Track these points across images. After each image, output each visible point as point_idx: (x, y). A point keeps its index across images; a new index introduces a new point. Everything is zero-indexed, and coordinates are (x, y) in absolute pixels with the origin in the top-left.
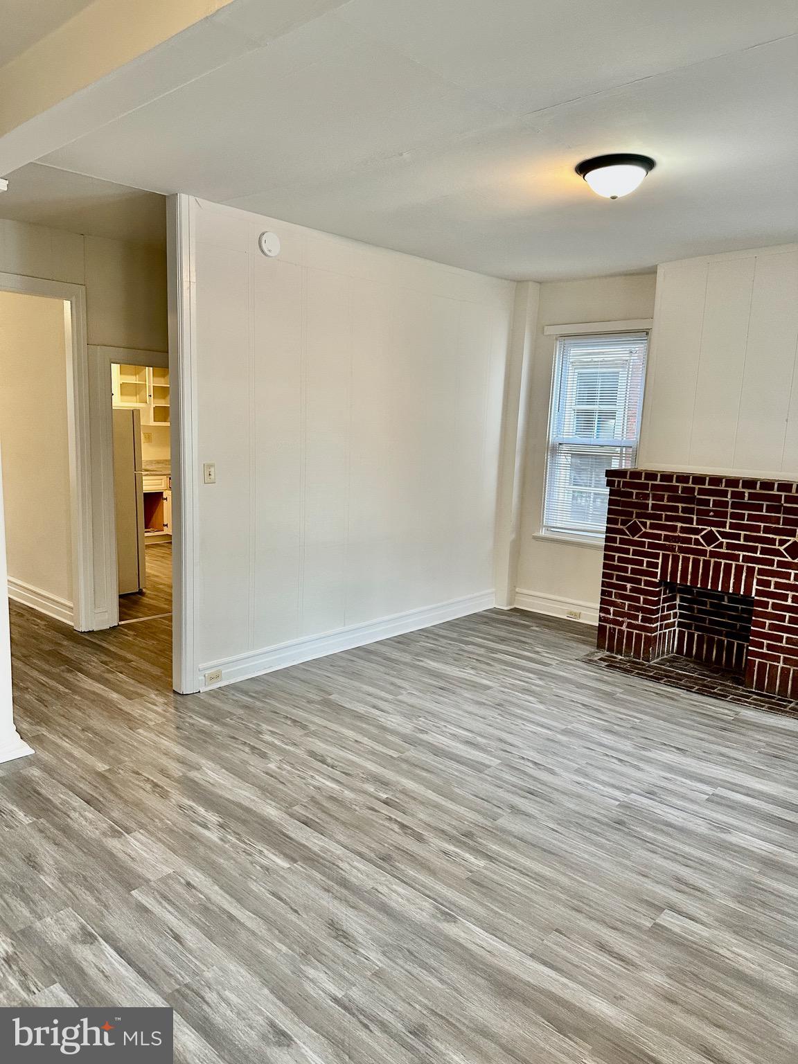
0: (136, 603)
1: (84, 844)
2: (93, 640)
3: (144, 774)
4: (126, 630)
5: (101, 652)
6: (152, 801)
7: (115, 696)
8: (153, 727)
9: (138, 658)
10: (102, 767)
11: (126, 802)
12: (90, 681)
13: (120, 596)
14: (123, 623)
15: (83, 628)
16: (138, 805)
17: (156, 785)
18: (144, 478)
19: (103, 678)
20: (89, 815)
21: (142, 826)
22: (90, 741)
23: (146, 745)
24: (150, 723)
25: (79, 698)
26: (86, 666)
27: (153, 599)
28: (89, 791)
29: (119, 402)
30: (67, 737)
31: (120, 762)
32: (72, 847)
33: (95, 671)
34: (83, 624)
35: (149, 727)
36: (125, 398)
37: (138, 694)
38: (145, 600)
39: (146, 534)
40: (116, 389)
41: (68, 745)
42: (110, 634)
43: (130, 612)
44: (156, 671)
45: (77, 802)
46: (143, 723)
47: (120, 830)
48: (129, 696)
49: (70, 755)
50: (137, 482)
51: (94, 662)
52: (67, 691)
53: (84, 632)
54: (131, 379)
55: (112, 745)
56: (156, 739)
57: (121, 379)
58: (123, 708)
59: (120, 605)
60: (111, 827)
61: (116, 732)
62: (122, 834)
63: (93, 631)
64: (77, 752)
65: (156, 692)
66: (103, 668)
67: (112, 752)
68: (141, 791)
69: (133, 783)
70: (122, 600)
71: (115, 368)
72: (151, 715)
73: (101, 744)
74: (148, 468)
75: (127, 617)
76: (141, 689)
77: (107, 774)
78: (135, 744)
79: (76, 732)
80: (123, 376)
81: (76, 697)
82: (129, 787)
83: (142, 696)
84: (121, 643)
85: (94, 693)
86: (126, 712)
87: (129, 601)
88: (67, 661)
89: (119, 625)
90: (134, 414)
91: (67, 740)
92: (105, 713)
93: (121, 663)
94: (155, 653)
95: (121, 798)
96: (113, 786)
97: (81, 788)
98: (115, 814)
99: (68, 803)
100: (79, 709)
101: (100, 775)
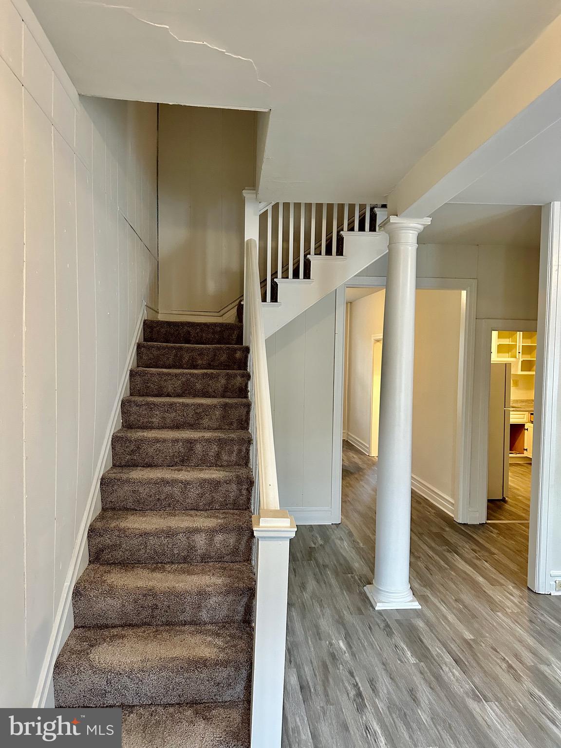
0: (500, 508)
1: (451, 696)
2: (467, 531)
3: (501, 653)
4: (492, 528)
5: (472, 541)
6: (506, 679)
7: (480, 579)
8: (510, 613)
9: (499, 553)
10: (469, 636)
11: (485, 672)
12: (463, 563)
13: (489, 501)
14: (489, 522)
15: (460, 520)
16: (496, 679)
17: (510, 666)
18: (511, 413)
19: (472, 562)
20: (457, 673)
21: (498, 699)
22: (460, 611)
23: (503, 628)
24: (507, 610)
25: (454, 574)
26: (461, 551)
27: (513, 506)
28: (458, 653)
29: (495, 358)
30: (445, 603)
31: (483, 636)
32: (442, 695)
33: (466, 555)
34: (461, 518)
35: (507, 613)
36: (500, 354)
37: (498, 582)
38: (507, 506)
39: (511, 455)
40: (494, 348)
41: (444, 609)
42: (479, 529)
43: (495, 514)
44: (514, 567)
45: (448, 659)
46: (503, 609)
47: (480, 696)
48: (493, 582)
49: (445, 618)
50: (506, 415)
51: (466, 548)
52: (446, 566)
53: (461, 523)
54: (506, 342)
55: (477, 619)
56: (512, 625)
57: (498, 342)
58: (487, 591)
59: (488, 508)
60: (473, 690)
61: (480, 609)
62: (481, 700)
63: (467, 524)
64: (451, 617)
65: (513, 585)
66: (473, 554)
67: (476, 625)
68: (498, 667)
69: (492, 658)
70: (489, 504)
71: (495, 334)
72: (509, 604)
73: (468, 616)
74: (514, 405)
75: (493, 518)
76: (501, 579)
77: (472, 643)
78: (495, 624)
79: (451, 601)
80: (500, 340)
81: (452, 573)
82: (488, 660)
83: (502, 585)
84: (487, 537)
85: (465, 573)
86: (489, 595)
87: (495, 505)
88: (447, 543)
89: (486, 523)
90: (507, 366)
91: (444, 606)
92: (473, 592)
93: (486, 554)
94: (514, 552)
95: (481, 667)
96: (476, 655)
97: (452, 648)
98: (477, 680)
99: (442, 657)
100: (455, 583)
101: (466, 642)
